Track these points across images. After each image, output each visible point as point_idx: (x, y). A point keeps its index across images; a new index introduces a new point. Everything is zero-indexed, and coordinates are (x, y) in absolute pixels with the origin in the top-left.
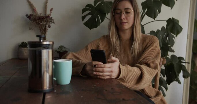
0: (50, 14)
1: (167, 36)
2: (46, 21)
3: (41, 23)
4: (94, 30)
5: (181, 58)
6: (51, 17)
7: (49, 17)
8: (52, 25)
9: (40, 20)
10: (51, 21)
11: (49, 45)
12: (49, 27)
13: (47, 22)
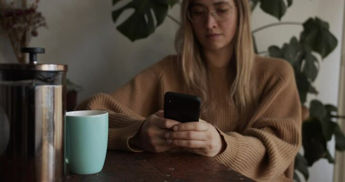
0: (35, 5)
1: (303, 57)
2: (25, 20)
3: (15, 26)
4: (140, 43)
5: (330, 108)
6: (38, 10)
7: (32, 10)
8: (40, 30)
9: (11, 18)
10: (38, 22)
11: (56, 73)
12: (35, 34)
13: (29, 22)
